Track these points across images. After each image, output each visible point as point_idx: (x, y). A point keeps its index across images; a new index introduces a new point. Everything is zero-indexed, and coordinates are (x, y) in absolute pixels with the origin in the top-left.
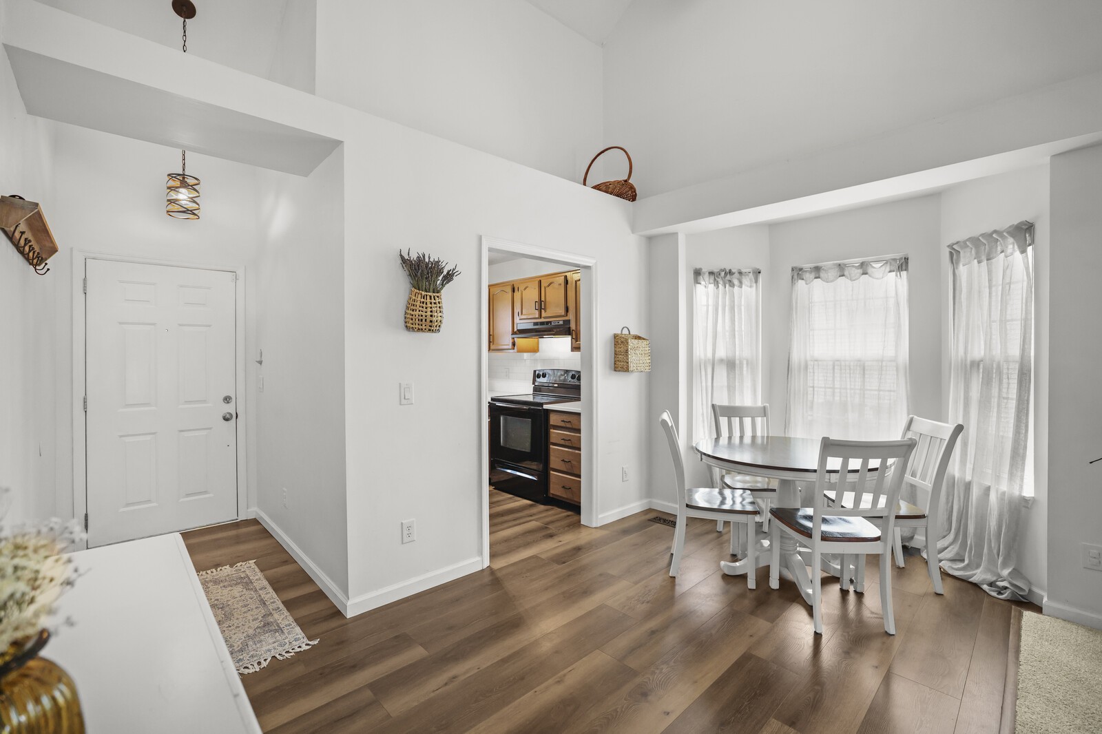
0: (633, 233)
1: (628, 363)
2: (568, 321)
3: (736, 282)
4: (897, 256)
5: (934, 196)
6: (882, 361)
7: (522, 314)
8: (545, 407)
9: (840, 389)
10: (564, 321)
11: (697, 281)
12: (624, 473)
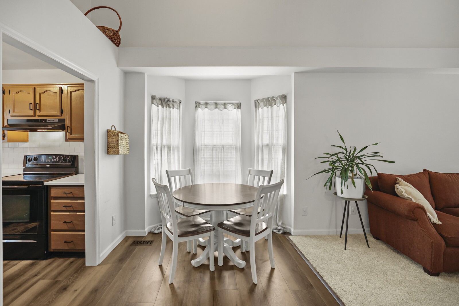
0: (117, 67)
1: (118, 149)
2: (64, 120)
3: (171, 105)
4: (237, 102)
5: (249, 81)
6: (232, 146)
7: (14, 111)
8: (46, 184)
9: (216, 158)
10: (59, 119)
11: (153, 102)
12: (113, 219)
